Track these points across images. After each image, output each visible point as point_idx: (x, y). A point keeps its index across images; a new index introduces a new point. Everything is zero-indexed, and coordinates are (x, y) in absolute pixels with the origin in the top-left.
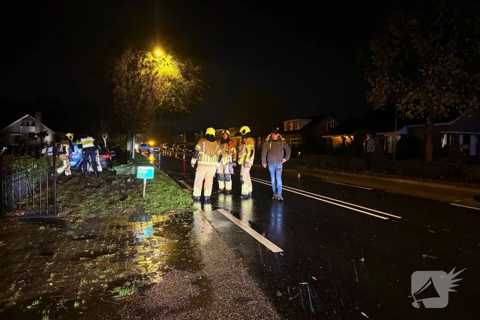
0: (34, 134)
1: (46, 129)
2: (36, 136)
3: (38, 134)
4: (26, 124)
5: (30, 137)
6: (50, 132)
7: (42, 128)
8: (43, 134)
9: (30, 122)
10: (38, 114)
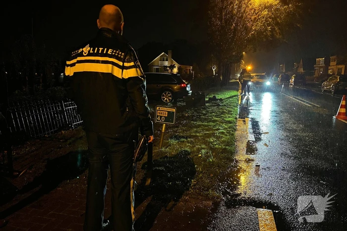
0: (167, 67)
1: (175, 62)
2: (168, 69)
3: (169, 67)
4: (162, 59)
5: (164, 69)
6: (177, 65)
7: (172, 62)
8: (172, 67)
9: (165, 58)
10: (170, 52)
